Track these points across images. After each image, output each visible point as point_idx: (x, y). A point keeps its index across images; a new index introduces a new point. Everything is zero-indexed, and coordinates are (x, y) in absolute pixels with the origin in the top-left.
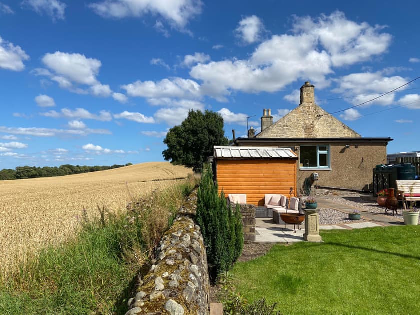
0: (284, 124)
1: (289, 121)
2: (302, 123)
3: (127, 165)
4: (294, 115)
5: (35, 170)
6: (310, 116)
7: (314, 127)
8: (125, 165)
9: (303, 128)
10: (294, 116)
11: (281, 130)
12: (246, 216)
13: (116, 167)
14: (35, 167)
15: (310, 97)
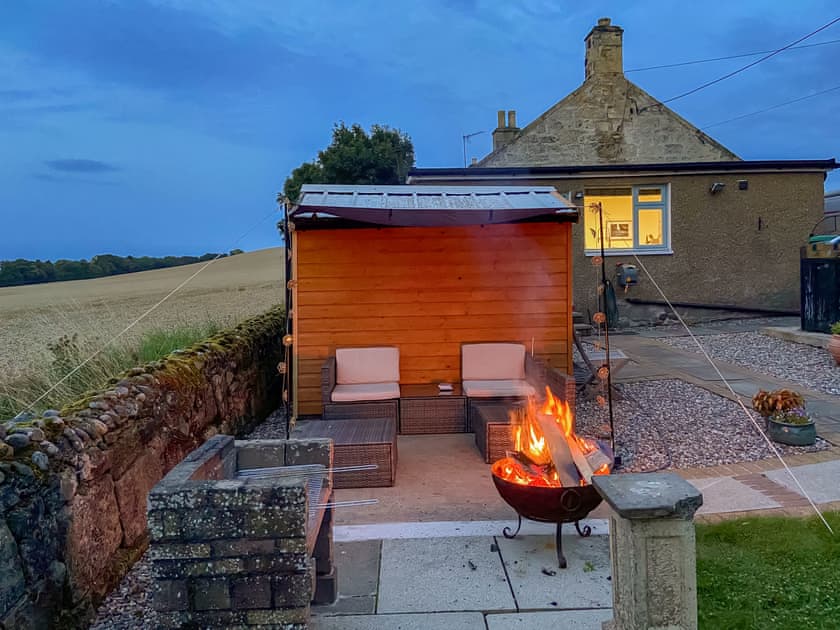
0: (544, 135)
1: (557, 125)
2: (592, 131)
3: (232, 254)
4: (569, 108)
5: (39, 267)
6: (612, 110)
7: (620, 141)
8: (229, 253)
9: (593, 145)
10: (570, 112)
11: (535, 150)
12: (246, 560)
13: (210, 257)
14: (38, 261)
15: (612, 60)
